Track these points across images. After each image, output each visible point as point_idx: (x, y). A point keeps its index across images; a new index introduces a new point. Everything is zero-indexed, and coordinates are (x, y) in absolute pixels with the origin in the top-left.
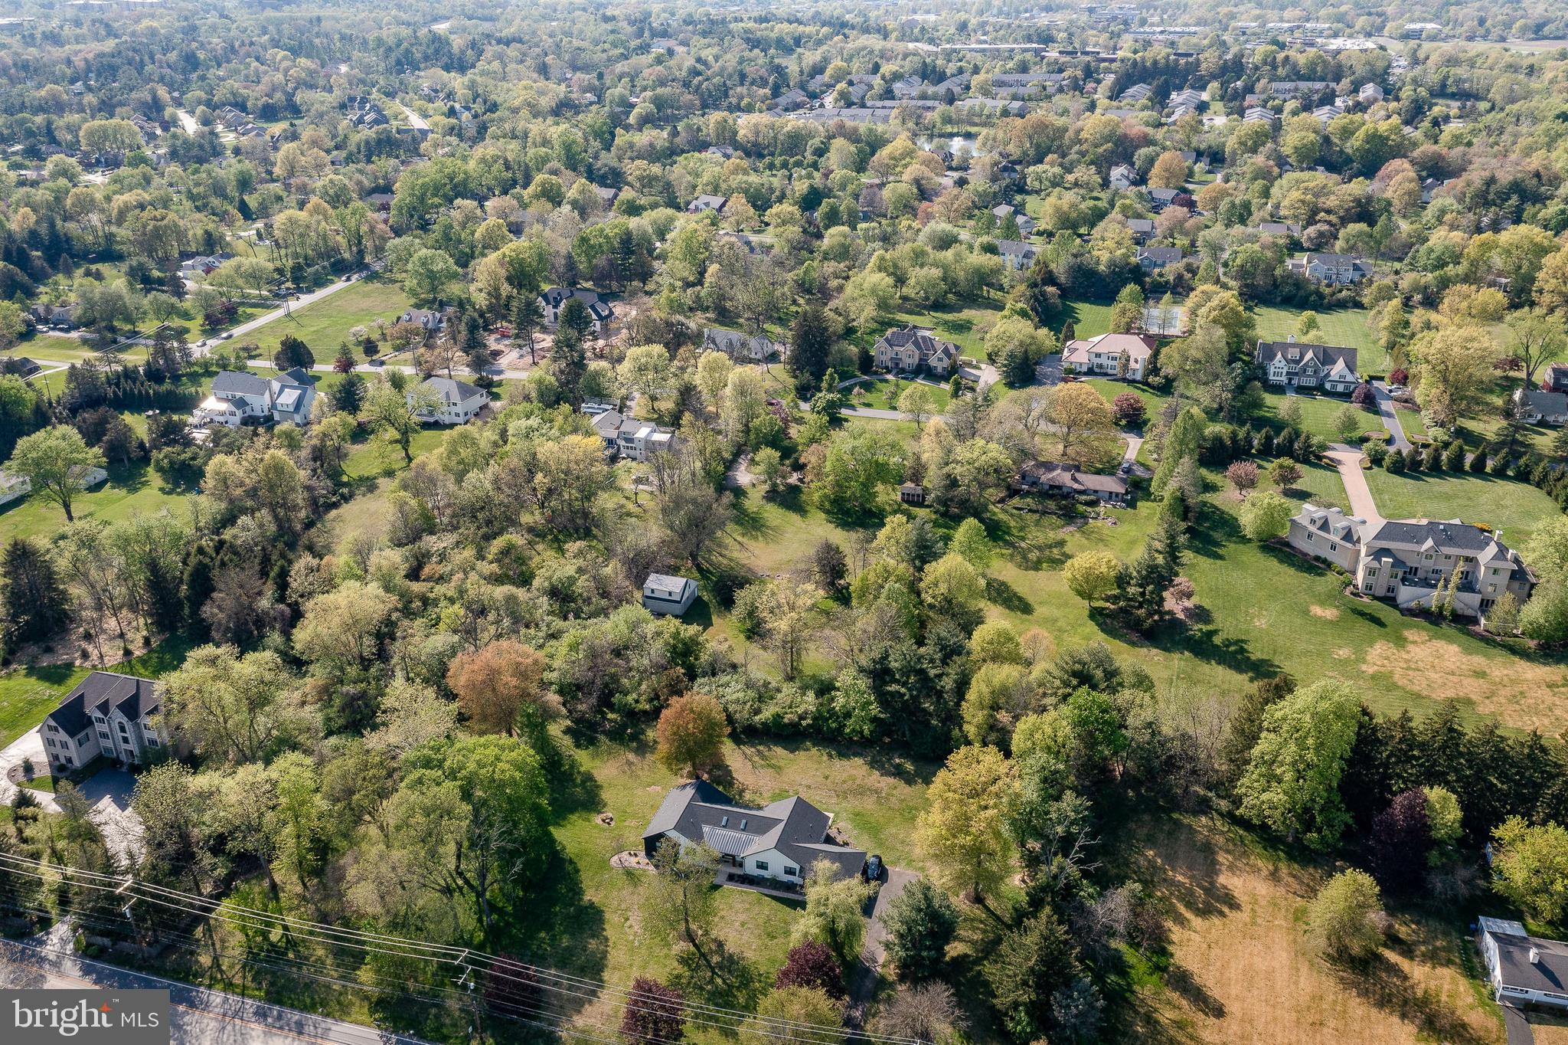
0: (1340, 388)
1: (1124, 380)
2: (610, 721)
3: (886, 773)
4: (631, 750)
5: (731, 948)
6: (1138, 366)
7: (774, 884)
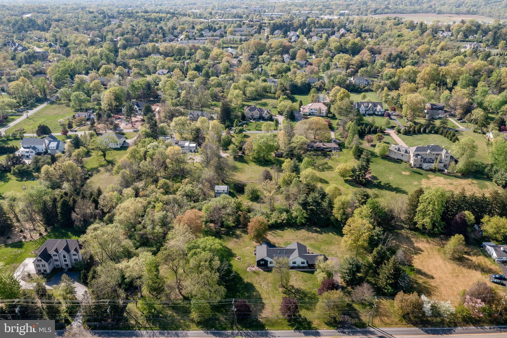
0: (380, 113)
1: (320, 116)
2: (223, 231)
3: (313, 232)
4: (234, 238)
5: (296, 287)
6: (324, 112)
7: (299, 267)
